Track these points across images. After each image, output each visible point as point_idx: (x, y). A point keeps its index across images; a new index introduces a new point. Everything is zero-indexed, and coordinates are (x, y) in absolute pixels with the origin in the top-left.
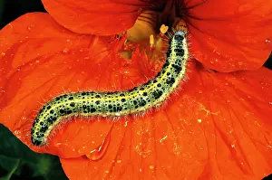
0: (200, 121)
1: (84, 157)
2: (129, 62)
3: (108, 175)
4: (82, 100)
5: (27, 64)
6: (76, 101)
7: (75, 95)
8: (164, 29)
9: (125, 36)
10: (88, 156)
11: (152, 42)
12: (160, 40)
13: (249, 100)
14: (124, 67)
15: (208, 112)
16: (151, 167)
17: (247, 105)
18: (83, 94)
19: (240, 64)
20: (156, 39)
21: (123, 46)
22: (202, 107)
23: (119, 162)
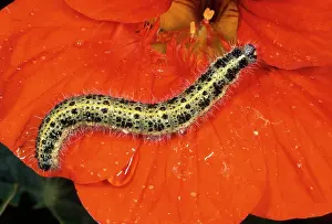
0: (256, 133)
1: (105, 182)
2: (163, 57)
3: (137, 205)
4: (85, 106)
5: (30, 61)
6: (78, 106)
7: (78, 98)
8: (208, 14)
9: (157, 24)
10: (110, 181)
11: (193, 31)
12: (204, 28)
13: (321, 106)
14: (157, 64)
15: (267, 121)
16: (194, 194)
17: (318, 111)
18: (89, 97)
19: (308, 58)
20: (198, 27)
21: (155, 37)
22: (259, 115)
23: (151, 187)
